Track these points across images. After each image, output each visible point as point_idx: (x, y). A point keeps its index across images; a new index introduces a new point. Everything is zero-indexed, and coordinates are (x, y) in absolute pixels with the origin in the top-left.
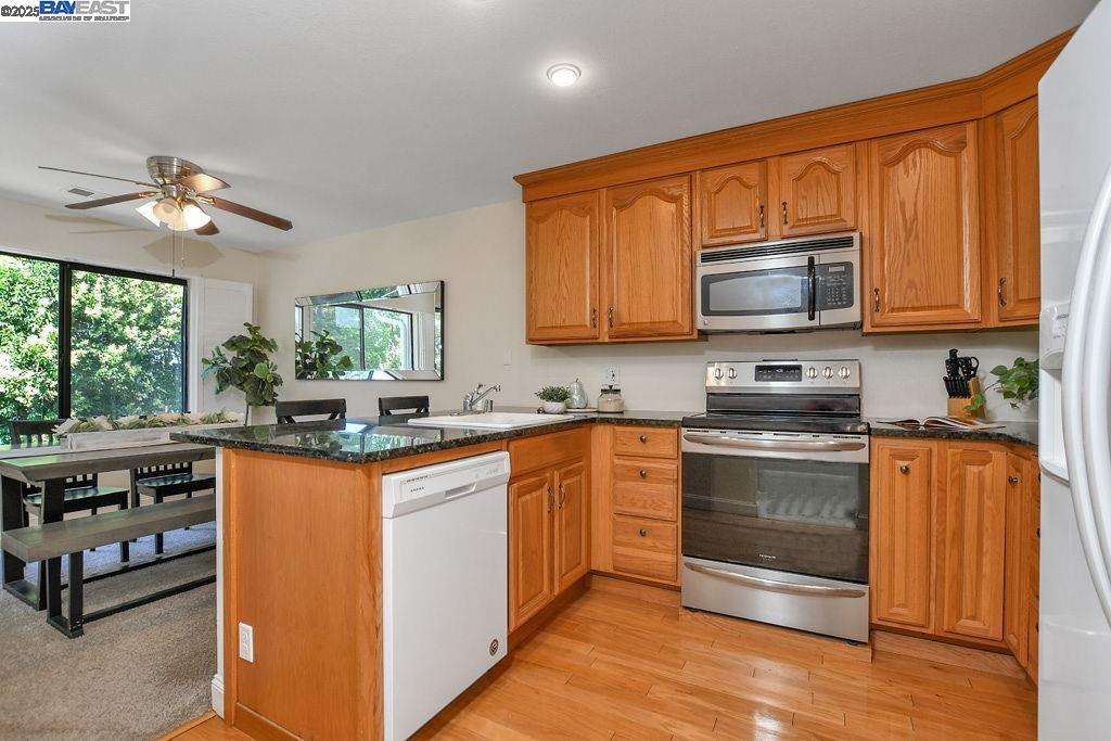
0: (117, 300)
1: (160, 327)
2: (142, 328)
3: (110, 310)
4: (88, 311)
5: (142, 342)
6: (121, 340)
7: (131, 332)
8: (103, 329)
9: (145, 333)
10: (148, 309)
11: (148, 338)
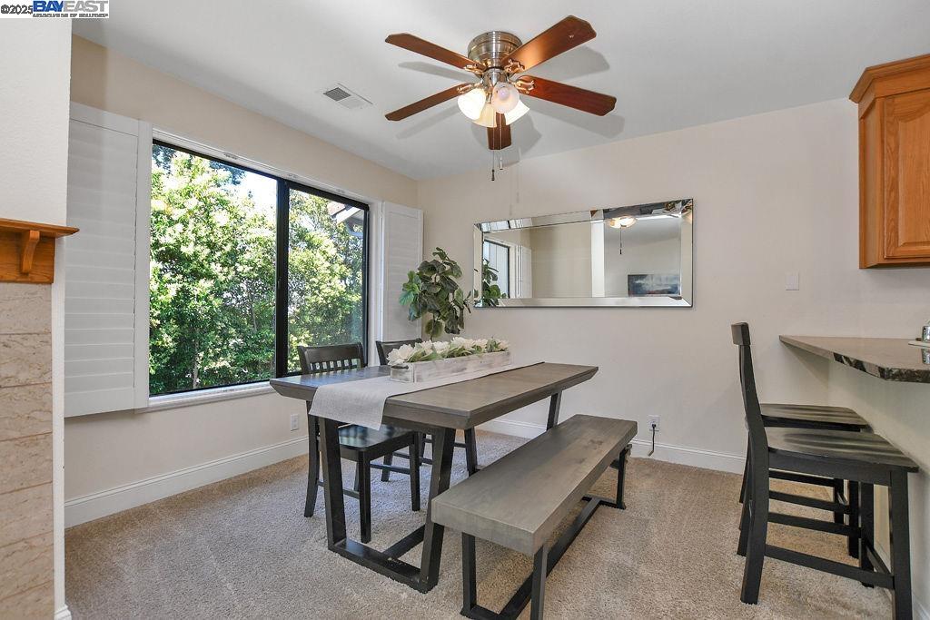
0: (205, 240)
1: (237, 264)
2: (223, 266)
3: (199, 248)
4: (183, 249)
5: (224, 278)
6: (209, 276)
7: (216, 268)
8: (194, 266)
9: (226, 269)
10: (228, 248)
11: (228, 273)
